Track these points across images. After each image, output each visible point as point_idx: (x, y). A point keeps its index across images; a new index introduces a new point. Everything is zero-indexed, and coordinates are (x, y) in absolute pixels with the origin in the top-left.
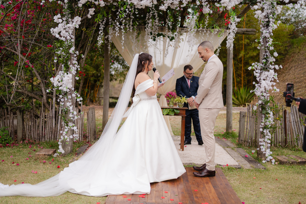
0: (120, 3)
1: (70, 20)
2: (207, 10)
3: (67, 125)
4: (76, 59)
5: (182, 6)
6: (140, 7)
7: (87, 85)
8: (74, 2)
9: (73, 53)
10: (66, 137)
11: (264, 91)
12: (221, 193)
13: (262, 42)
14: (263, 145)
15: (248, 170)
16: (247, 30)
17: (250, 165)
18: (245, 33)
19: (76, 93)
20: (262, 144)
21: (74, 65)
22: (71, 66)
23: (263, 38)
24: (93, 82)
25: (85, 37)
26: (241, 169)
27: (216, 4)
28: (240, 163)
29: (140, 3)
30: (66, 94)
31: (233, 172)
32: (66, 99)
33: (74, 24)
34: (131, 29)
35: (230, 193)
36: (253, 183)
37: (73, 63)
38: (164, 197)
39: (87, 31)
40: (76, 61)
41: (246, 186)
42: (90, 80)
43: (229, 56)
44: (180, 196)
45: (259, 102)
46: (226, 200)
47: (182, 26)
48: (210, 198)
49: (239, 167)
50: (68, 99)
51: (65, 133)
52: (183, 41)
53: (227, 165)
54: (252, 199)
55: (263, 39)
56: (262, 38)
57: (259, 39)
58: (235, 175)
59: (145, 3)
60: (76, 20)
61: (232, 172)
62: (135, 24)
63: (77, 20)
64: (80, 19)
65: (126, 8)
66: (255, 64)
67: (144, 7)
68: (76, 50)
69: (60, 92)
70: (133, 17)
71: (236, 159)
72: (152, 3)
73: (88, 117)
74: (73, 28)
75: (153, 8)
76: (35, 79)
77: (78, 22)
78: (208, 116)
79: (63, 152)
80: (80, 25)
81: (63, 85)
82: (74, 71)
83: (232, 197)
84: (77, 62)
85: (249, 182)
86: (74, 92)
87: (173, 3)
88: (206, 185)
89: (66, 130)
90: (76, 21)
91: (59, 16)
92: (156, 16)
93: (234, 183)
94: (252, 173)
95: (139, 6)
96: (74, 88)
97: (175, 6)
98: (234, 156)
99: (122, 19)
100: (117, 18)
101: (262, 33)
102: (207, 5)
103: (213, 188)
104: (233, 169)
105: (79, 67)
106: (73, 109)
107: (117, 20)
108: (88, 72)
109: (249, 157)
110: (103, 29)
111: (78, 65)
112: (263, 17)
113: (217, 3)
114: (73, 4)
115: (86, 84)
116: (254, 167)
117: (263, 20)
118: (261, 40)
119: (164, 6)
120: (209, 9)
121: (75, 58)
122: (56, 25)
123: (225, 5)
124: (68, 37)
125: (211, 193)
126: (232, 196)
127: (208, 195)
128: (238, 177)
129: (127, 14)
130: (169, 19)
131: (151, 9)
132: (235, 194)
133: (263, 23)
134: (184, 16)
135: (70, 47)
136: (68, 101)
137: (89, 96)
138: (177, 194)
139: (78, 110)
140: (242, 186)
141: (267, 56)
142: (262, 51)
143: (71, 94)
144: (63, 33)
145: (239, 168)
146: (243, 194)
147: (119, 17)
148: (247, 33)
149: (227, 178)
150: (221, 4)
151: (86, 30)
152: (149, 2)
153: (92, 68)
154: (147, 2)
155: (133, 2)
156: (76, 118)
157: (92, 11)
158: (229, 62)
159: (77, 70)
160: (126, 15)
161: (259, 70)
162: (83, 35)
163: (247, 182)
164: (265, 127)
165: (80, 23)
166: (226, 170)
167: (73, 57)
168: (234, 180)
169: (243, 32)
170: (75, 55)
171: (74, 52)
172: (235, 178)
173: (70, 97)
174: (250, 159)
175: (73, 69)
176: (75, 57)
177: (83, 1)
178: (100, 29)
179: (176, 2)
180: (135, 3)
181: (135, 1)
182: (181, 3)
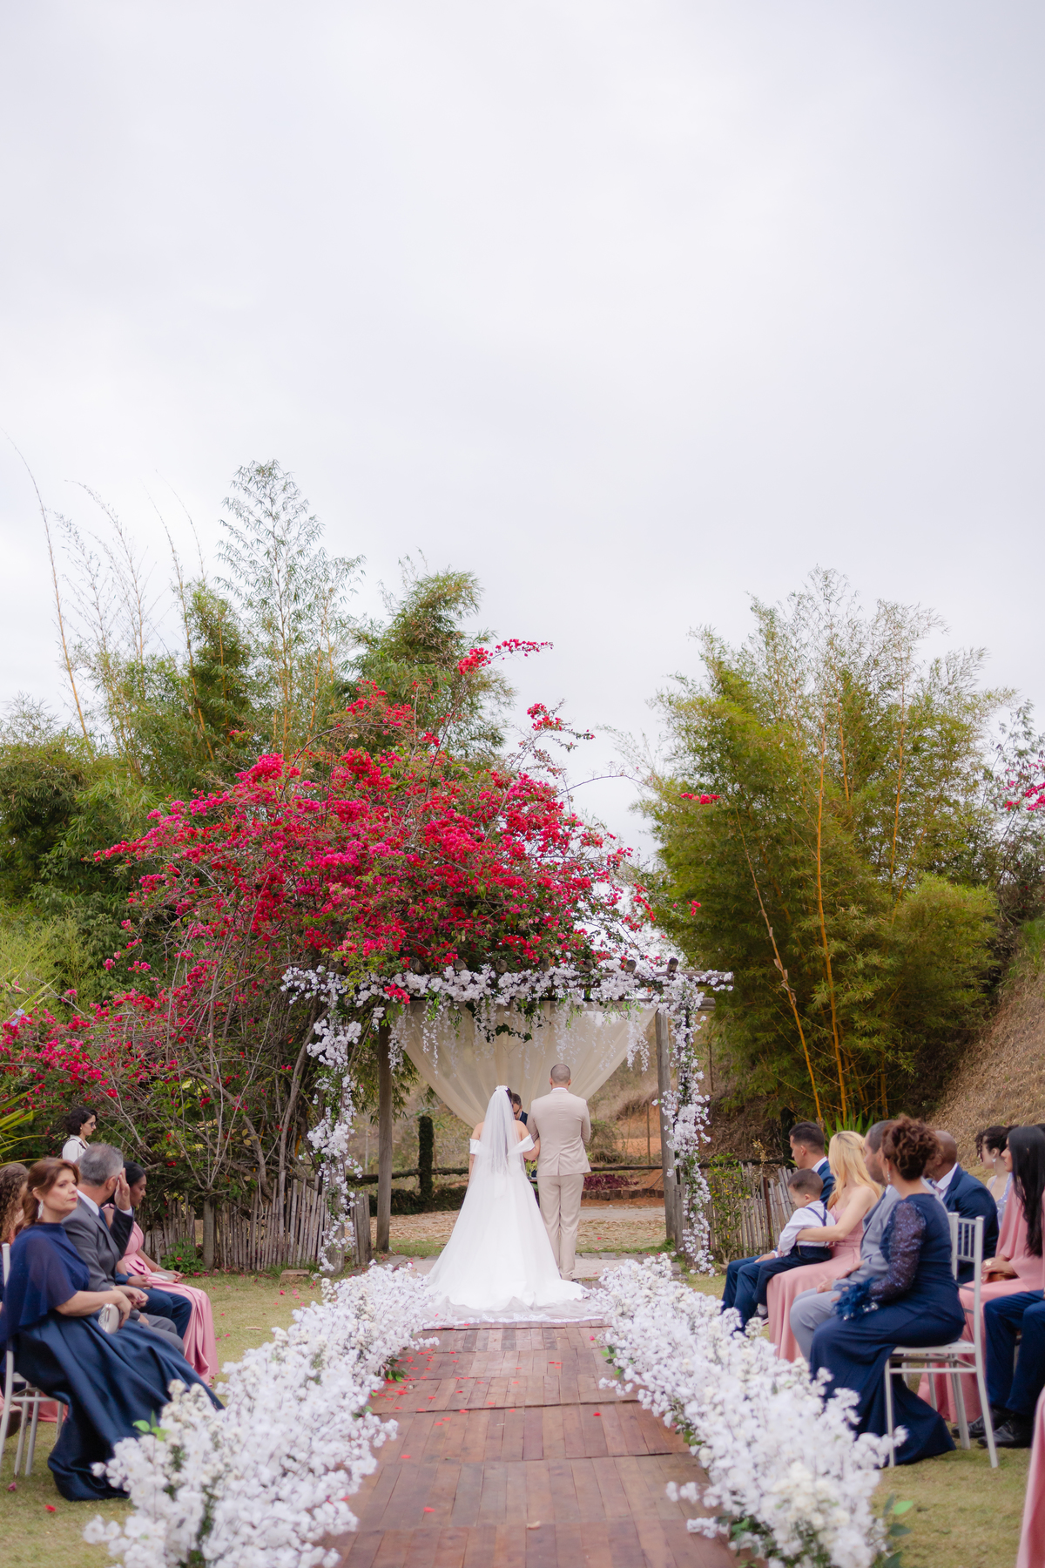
0: (428, 994)
1: (341, 1027)
3: (337, 1219)
4: (351, 1097)
5: (534, 996)
6: (462, 1000)
9: (347, 1086)
10: (335, 1241)
11: (684, 1141)
14: (690, 1242)
19: (350, 1159)
20: (686, 1239)
21: (346, 1107)
22: (343, 1109)
29: (461, 993)
30: (333, 1160)
32: (334, 1171)
33: (348, 1035)
37: (346, 1104)
50: (337, 1170)
51: (332, 1233)
59: (471, 994)
60: (351, 1028)
63: (355, 1029)
64: (359, 1026)
69: (323, 1158)
74: (347, 1044)
76: (245, 1132)
79: (331, 1268)
80: (359, 1039)
81: (331, 1146)
84: (351, 1102)
86: (348, 1157)
87: (519, 991)
89: (335, 1228)
90: (352, 1030)
91: (324, 1023)
95: (461, 997)
121: (349, 1095)
122: (317, 1039)
124: (339, 1060)
135: (340, 1076)
136: (337, 1174)
141: (685, 1078)
143: (342, 1161)
144: (330, 1052)
152: (478, 992)
154: (474, 991)
155: (450, 992)
157: (378, 1012)
161: (674, 1105)
164: (693, 1209)
165: (359, 1034)
167: (347, 1093)
170: (350, 1090)
173: (340, 1166)
175: (348, 1115)
176: (350, 1093)
177: (364, 995)
178: (391, 1037)
179: (525, 989)
180: (454, 995)
181: (453, 991)
182: (533, 990)
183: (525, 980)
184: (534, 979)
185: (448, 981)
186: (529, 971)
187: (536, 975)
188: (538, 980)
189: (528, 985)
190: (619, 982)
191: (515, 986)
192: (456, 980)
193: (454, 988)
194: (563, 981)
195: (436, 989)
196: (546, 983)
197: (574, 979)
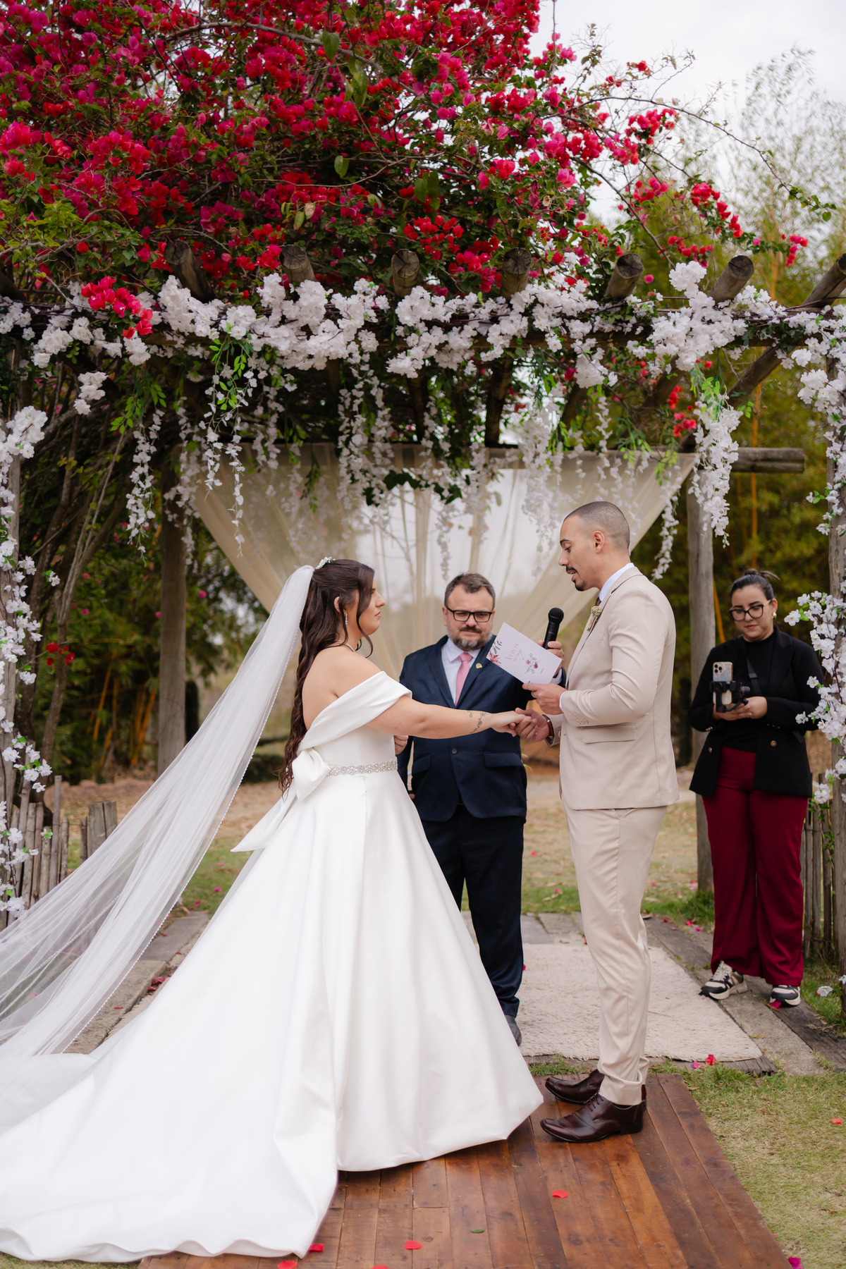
0: (219, 346)
2: (592, 372)
4: (24, 594)
5: (485, 357)
6: (304, 365)
7: (104, 693)
8: (14, 346)
9: (10, 566)
12: (685, 1211)
13: (837, 502)
15: (806, 1080)
16: (766, 453)
17: (811, 1057)
18: (759, 464)
19: (20, 746)
21: (11, 618)
23: (839, 485)
24: (130, 682)
25: (75, 494)
26: (774, 1078)
27: (631, 345)
28: (770, 1049)
29: (302, 345)
31: (738, 1092)
33: (13, 439)
34: (273, 456)
35: (729, 1209)
36: (831, 1148)
37: (10, 611)
38: (419, 1241)
39: (81, 470)
40: (23, 599)
41: (803, 1168)
42: (116, 674)
43: (697, 562)
44: (497, 1233)
45: (837, 766)
46: (712, 1249)
47: (492, 441)
48: (636, 1243)
49: (766, 1068)
52: (499, 503)
53: (711, 1059)
54: (835, 1237)
55: (839, 490)
56: (837, 486)
57: (823, 492)
58: (748, 1111)
59: (326, 347)
60: (22, 423)
61: (732, 1095)
62: (295, 438)
63: (30, 423)
64: (41, 417)
65: (243, 367)
66: (812, 598)
67: (321, 365)
68: (22, 552)
70: (281, 409)
71: (747, 1027)
72: (354, 346)
73: (86, 845)
74: (11, 460)
75: (365, 368)
77: (30, 430)
78: (614, 844)
80: (38, 447)
82: (10, 645)
83: (742, 1232)
84: (26, 607)
85: (814, 1143)
86: (14, 741)
87: (447, 342)
88: (617, 1169)
90: (23, 428)
92: (380, 403)
93: (746, 1149)
94: (823, 1094)
95: (300, 358)
96: (16, 720)
97: (458, 359)
98: (740, 1012)
99: (229, 416)
100: (210, 414)
101: (836, 466)
102: (594, 350)
103: (651, 1187)
104: (738, 1077)
105: (37, 625)
106: (6, 817)
107: (207, 420)
108: (106, 640)
109: (806, 1012)
110: (148, 458)
111: (30, 621)
112: (835, 399)
113: (636, 342)
114: (12, 356)
115: (100, 691)
116: (832, 1064)
117: (837, 412)
118: (832, 497)
119: (408, 359)
120: (601, 368)
121: (16, 589)
123: (671, 349)
125: (639, 1210)
126: (738, 1224)
127: (624, 1222)
128: (760, 1120)
129: (250, 392)
130: (434, 411)
131: (355, 372)
132: (753, 1217)
133: (836, 424)
134: (501, 397)
137: (113, 739)
138: (479, 1222)
139: (40, 814)
140: (782, 1169)
142: (838, 543)
145: (764, 1073)
146: (790, 1209)
147: (218, 407)
148: (769, 465)
149: (713, 1124)
150: (651, 346)
151: (78, 466)
152: (344, 343)
153: (123, 620)
154: (335, 340)
155: (273, 343)
156: (20, 856)
157: (92, 384)
158: (698, 587)
159: (27, 643)
160: (246, 398)
161: (832, 627)
162: (65, 486)
163: (805, 1143)
165: (41, 436)
166: (709, 1083)
167: (11, 582)
168: (746, 1137)
169: (749, 463)
170: (20, 577)
171: (12, 563)
172: (748, 1124)
174: (811, 1026)
175: (10, 636)
176: (20, 585)
177: (54, 340)
178: (136, 459)
179: (460, 340)
180: (284, 347)
181: (283, 340)
182: (481, 343)
183: (460, 319)
184: (484, 313)
185: (268, 313)
186: (472, 298)
187: (490, 305)
188: (494, 319)
189: (469, 330)
190: (697, 325)
191: (438, 331)
192: (291, 310)
193: (285, 331)
194: (557, 322)
195: (238, 332)
196: (514, 325)
197: (584, 316)
